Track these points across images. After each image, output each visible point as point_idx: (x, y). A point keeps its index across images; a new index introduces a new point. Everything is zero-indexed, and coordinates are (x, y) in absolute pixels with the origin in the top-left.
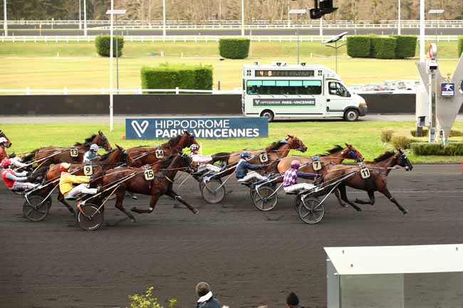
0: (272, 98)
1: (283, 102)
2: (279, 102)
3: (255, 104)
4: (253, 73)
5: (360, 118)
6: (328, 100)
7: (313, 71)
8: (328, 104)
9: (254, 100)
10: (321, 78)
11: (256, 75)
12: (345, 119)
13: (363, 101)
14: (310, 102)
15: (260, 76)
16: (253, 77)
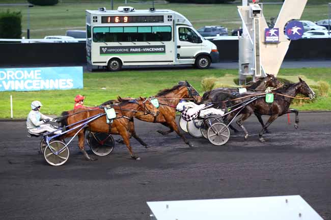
0: (120, 45)
1: (131, 50)
2: (127, 50)
3: (102, 52)
4: (99, 19)
5: (212, 65)
6: (179, 47)
7: (163, 16)
8: (179, 51)
9: (101, 48)
10: (171, 23)
11: (103, 22)
12: (195, 66)
13: (214, 47)
14: (160, 49)
15: (107, 22)
16: (99, 23)
